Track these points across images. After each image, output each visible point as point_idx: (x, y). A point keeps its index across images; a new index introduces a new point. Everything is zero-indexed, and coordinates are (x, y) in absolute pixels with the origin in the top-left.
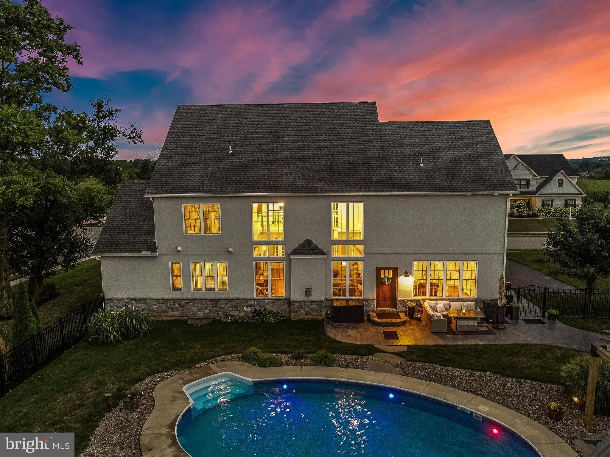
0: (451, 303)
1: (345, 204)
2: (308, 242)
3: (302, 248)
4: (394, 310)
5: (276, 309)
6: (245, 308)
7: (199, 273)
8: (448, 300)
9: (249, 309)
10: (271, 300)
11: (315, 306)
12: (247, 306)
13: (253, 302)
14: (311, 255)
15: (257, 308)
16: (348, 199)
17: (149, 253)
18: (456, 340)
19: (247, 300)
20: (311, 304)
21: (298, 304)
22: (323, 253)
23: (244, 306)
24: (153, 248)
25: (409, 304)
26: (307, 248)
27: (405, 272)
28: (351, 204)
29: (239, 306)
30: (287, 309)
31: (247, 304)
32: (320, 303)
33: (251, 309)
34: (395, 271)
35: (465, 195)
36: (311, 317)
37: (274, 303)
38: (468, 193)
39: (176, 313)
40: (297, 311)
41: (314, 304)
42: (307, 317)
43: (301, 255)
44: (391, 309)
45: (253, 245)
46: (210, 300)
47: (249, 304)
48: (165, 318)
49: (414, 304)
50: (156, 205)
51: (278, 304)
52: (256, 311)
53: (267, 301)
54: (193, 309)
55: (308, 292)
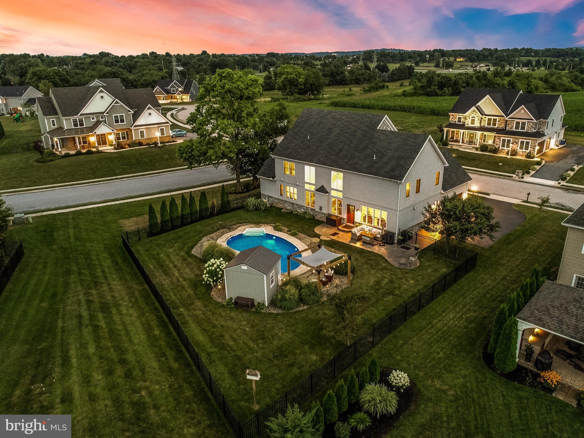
2: (323, 187)
3: (320, 189)
4: (353, 225)
5: (312, 213)
6: (302, 209)
7: (288, 190)
13: (305, 208)
14: (323, 192)
15: (306, 210)
16: (337, 171)
17: (272, 179)
19: (303, 206)
21: (317, 213)
22: (327, 192)
24: (274, 177)
26: (322, 189)
27: (358, 210)
29: (300, 208)
32: (325, 214)
33: (304, 210)
34: (354, 208)
35: (380, 178)
36: (322, 219)
37: (311, 210)
39: (281, 205)
40: (317, 216)
41: (323, 214)
42: (320, 219)
43: (320, 192)
45: (305, 183)
46: (291, 203)
48: (278, 206)
50: (276, 160)
51: (313, 211)
52: (305, 212)
53: (309, 209)
54: (286, 205)
55: (321, 208)
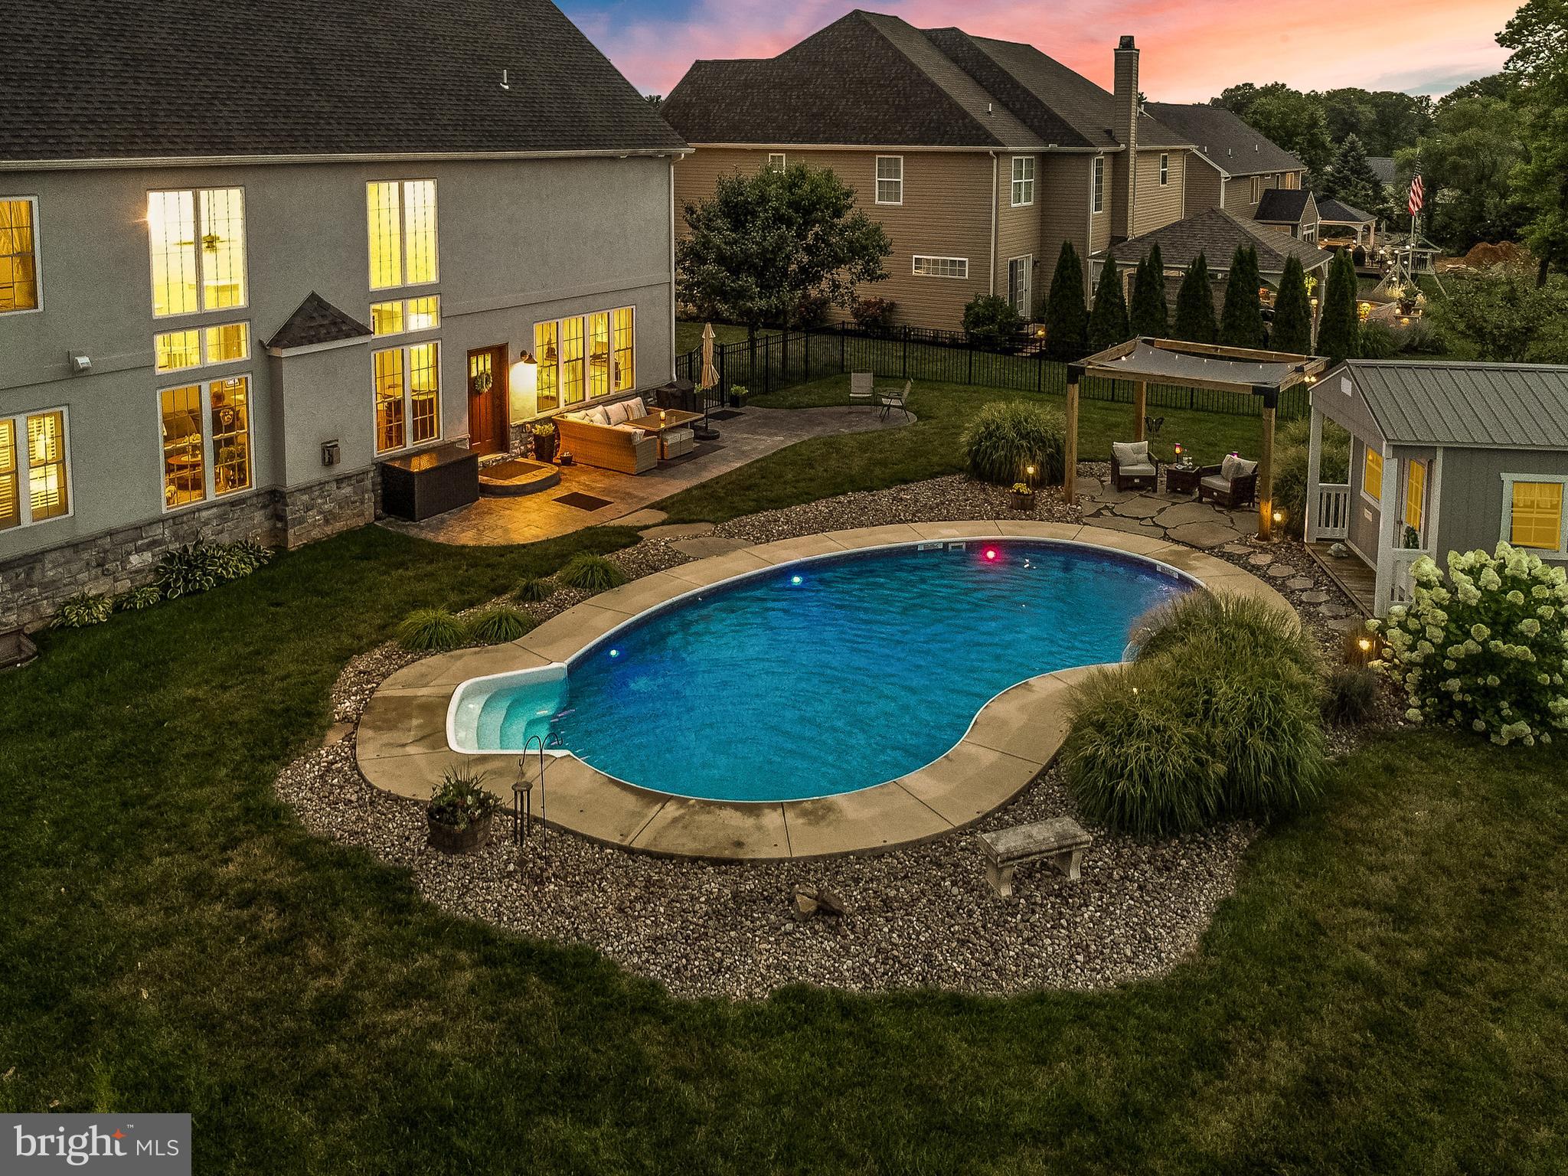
0: (608, 408)
1: (395, 185)
2: (315, 304)
3: (309, 324)
4: (506, 455)
5: (230, 535)
6: (135, 560)
8: (599, 404)
9: (148, 556)
10: (215, 510)
11: (347, 490)
12: (139, 550)
13: (158, 531)
14: (336, 338)
15: (171, 547)
16: (402, 170)
18: (705, 467)
19: (139, 528)
20: (338, 488)
21: (305, 497)
22: (356, 330)
23: (130, 554)
25: (538, 429)
26: (320, 321)
27: (523, 354)
28: (408, 185)
29: (111, 557)
30: (260, 523)
31: (140, 542)
32: (359, 477)
33: (153, 556)
34: (500, 355)
37: (223, 518)
38: (624, 152)
40: (301, 521)
41: (344, 485)
42: (328, 530)
43: (311, 342)
44: (499, 456)
45: (155, 333)
47: (146, 541)
49: (550, 428)
51: (236, 516)
52: (169, 559)
53: (205, 514)
55: (330, 454)
